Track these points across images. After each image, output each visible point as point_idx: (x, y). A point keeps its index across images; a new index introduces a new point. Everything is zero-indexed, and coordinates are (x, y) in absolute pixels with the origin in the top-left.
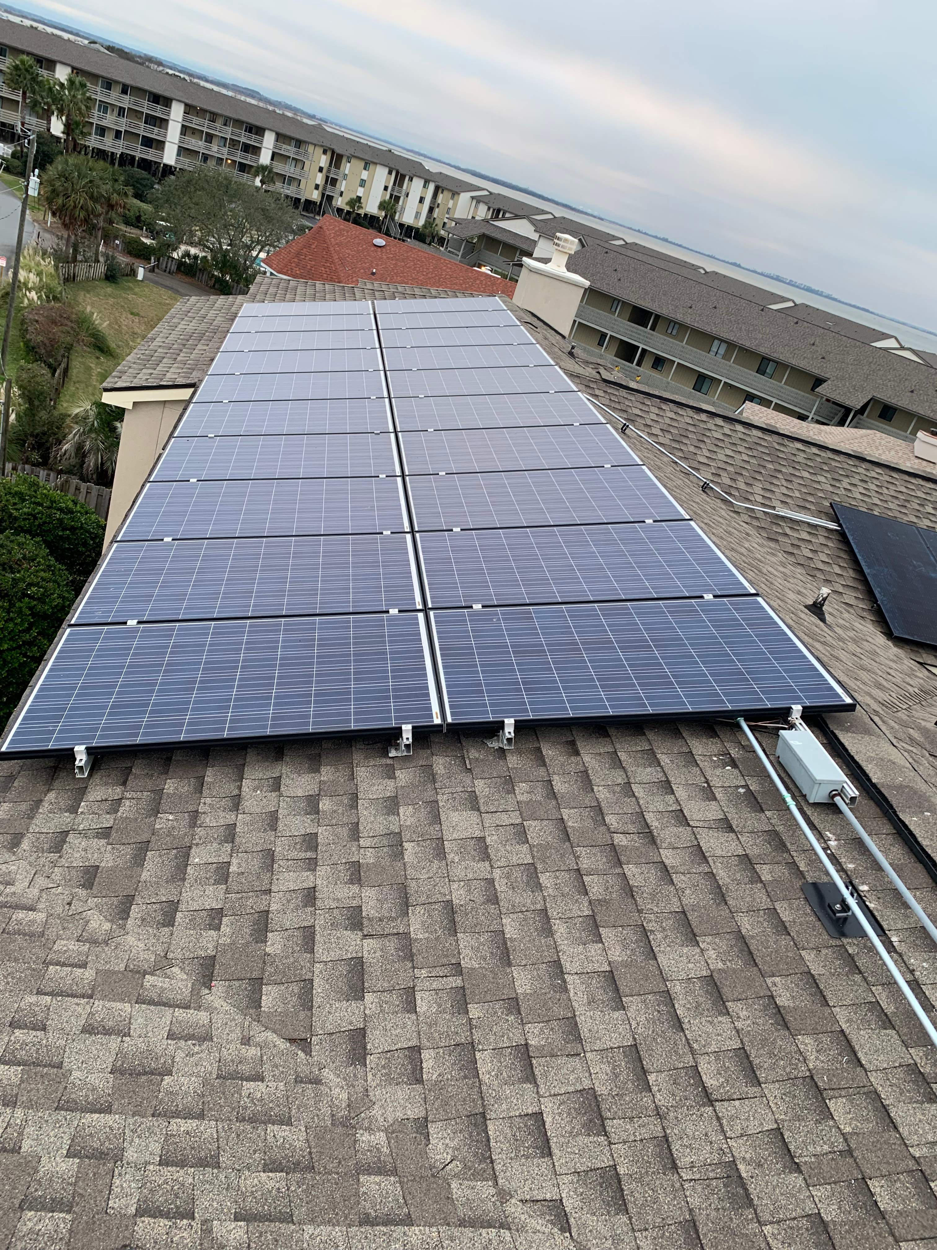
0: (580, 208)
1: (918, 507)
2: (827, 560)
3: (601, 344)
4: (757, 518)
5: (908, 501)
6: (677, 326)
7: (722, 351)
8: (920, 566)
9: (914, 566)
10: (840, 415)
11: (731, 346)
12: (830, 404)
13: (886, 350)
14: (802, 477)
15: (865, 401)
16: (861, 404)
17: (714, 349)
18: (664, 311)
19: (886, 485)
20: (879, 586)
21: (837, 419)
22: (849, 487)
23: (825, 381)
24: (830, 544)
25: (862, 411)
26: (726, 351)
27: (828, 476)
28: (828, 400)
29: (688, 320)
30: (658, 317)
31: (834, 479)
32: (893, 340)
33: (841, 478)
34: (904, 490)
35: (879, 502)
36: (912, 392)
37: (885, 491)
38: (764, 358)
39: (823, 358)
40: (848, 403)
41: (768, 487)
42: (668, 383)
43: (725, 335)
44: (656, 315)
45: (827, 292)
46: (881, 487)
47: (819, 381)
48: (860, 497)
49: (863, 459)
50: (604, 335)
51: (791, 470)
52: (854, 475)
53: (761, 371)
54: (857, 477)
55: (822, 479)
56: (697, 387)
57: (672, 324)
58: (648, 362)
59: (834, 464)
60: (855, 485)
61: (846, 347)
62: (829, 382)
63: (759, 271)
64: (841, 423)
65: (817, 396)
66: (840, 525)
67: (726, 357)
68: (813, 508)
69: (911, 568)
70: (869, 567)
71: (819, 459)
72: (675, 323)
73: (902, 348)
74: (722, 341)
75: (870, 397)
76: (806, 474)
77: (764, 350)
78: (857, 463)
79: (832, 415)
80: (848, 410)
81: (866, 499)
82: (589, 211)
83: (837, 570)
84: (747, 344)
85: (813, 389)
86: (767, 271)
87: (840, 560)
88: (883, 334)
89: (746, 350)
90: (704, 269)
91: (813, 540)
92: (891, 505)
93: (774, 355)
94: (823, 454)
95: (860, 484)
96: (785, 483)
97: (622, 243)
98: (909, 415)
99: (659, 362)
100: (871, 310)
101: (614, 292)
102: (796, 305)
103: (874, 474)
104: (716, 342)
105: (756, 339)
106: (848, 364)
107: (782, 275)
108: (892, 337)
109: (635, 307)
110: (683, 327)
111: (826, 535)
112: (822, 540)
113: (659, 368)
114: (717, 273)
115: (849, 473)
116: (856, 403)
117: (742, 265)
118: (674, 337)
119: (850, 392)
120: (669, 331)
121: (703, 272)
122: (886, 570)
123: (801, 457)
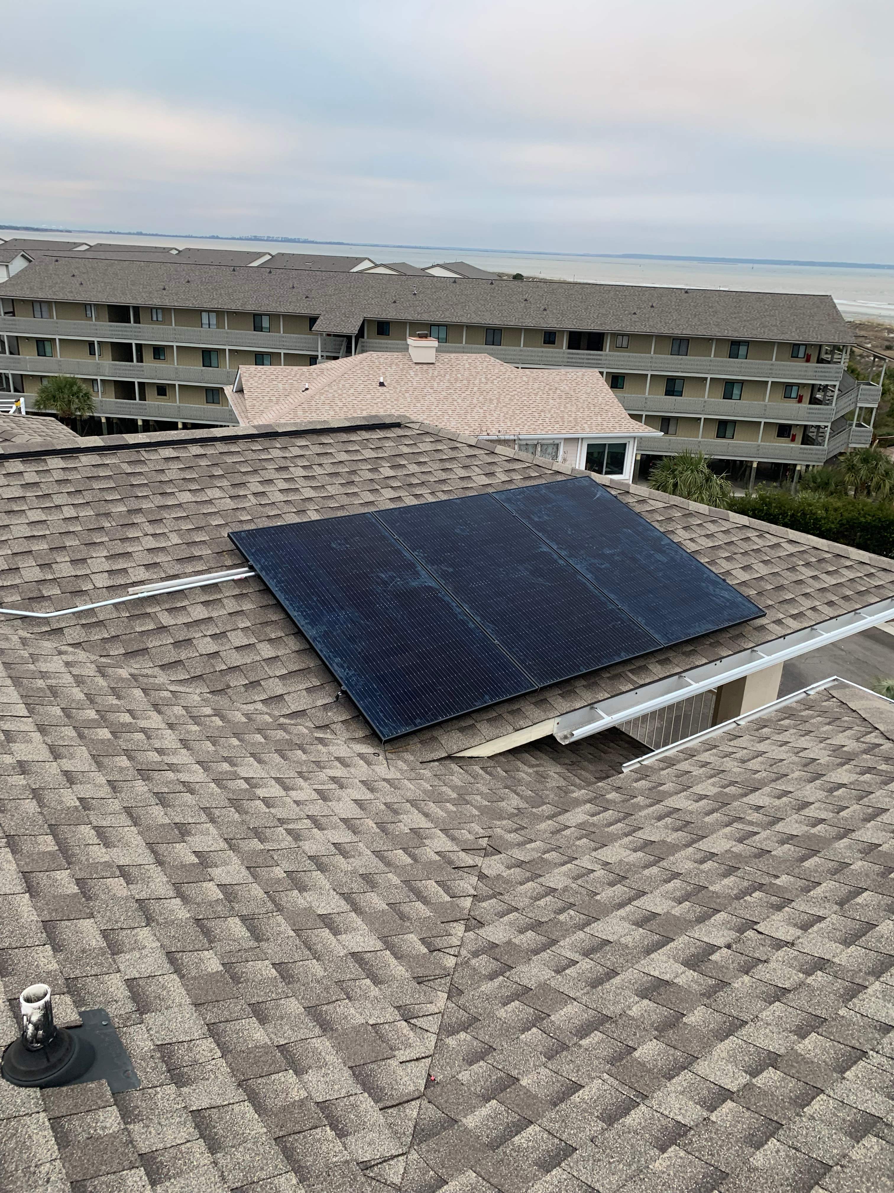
0: (43, 226)
1: (370, 476)
2: (246, 642)
3: (92, 353)
4: (100, 623)
5: (354, 472)
6: (159, 311)
7: (214, 321)
8: (392, 578)
9: (385, 583)
10: (344, 344)
11: (220, 313)
12: (332, 337)
13: (360, 272)
14: (180, 505)
15: (359, 324)
16: (357, 328)
17: (205, 321)
18: (139, 301)
19: (317, 460)
20: (337, 654)
21: (344, 348)
22: (261, 489)
23: (318, 318)
24: (247, 606)
25: (361, 334)
26: (218, 321)
27: (225, 483)
28: (329, 335)
29: (167, 302)
30: (137, 309)
31: (233, 485)
32: (367, 261)
33: (245, 479)
34: (344, 457)
35: (312, 494)
36: (395, 302)
37: (318, 470)
38: (255, 315)
39: (307, 297)
40: (345, 331)
41: (120, 548)
42: (176, 369)
43: (208, 306)
44: (134, 307)
45: (303, 237)
46: (310, 467)
47: (313, 320)
48: (281, 497)
49: (272, 435)
50: (91, 344)
51: (159, 501)
52: (265, 464)
53: (258, 328)
54: (271, 466)
55: (217, 493)
56: (207, 364)
57: (154, 311)
58: (148, 355)
59: (229, 459)
60: (270, 481)
61: (323, 280)
62: (321, 318)
63: (237, 237)
64: (348, 353)
65: (317, 334)
66: (252, 568)
67: (220, 325)
68: (206, 551)
69: (379, 589)
70: (313, 623)
71: (204, 462)
72: (157, 309)
73: (377, 266)
74: (209, 311)
75: (362, 319)
76: (186, 497)
77: (251, 307)
78: (267, 443)
79: (337, 347)
80: (349, 338)
81: (291, 497)
82: (54, 227)
83: (266, 651)
84: (233, 307)
85: (310, 329)
86: (244, 235)
87: (268, 629)
88: (357, 259)
89: (235, 313)
90: (176, 249)
91: (214, 614)
92: (332, 490)
93: (263, 309)
94: (210, 451)
95: (277, 476)
96: (150, 529)
97: (86, 247)
98: (402, 324)
99: (159, 352)
100: (345, 242)
101: (81, 297)
102: (273, 256)
103: (296, 451)
104: (205, 315)
105: (239, 299)
106: (331, 295)
107: (259, 235)
108: (365, 259)
109: (108, 306)
110: (166, 310)
111: (237, 592)
112: (231, 606)
113: (162, 357)
114: (190, 249)
115: (258, 465)
116: (353, 329)
117: (220, 236)
118: (163, 323)
119: (343, 321)
120: (155, 318)
121: (176, 252)
122: (342, 615)
123: (173, 472)
